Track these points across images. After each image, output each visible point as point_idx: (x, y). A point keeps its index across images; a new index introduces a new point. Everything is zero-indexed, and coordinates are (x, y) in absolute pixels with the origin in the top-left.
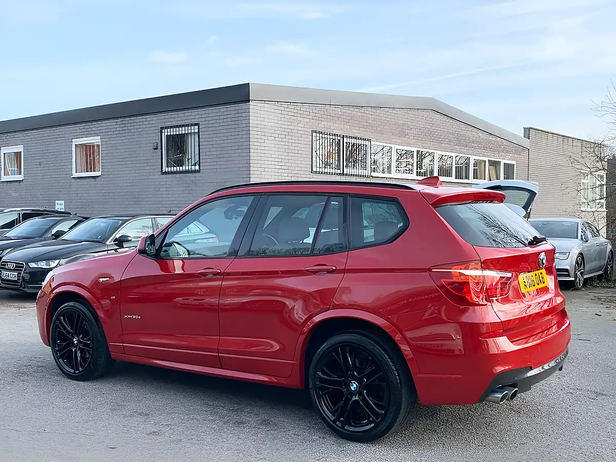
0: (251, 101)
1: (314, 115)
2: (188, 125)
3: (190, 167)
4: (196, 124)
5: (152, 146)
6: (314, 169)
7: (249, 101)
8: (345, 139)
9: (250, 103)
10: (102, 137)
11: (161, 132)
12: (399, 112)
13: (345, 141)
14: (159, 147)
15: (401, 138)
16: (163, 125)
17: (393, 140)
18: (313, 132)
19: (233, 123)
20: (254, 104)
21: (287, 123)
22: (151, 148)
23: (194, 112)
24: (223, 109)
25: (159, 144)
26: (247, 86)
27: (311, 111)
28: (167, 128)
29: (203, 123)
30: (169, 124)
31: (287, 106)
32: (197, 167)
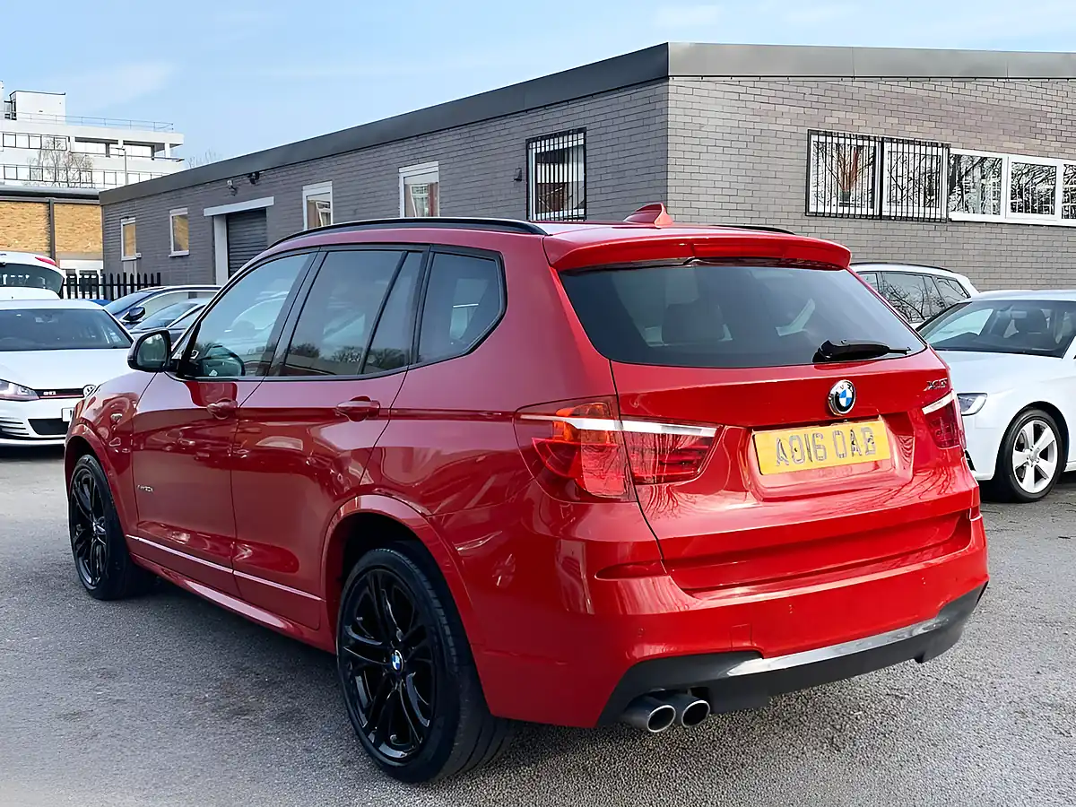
0: (671, 78)
1: (815, 98)
2: (568, 133)
3: (570, 212)
4: (580, 131)
5: (513, 174)
6: (813, 209)
7: (667, 78)
8: (887, 146)
9: (670, 83)
10: (442, 162)
11: (527, 149)
12: (1021, 85)
13: (886, 149)
14: (524, 178)
15: (1025, 140)
16: (529, 135)
17: (1005, 145)
18: (811, 132)
19: (640, 123)
20: (676, 83)
21: (749, 118)
22: (512, 179)
23: (577, 108)
24: (623, 98)
25: (524, 171)
26: (664, 47)
27: (808, 91)
28: (535, 140)
29: (592, 127)
30: (539, 132)
31: (751, 84)
32: (581, 212)
